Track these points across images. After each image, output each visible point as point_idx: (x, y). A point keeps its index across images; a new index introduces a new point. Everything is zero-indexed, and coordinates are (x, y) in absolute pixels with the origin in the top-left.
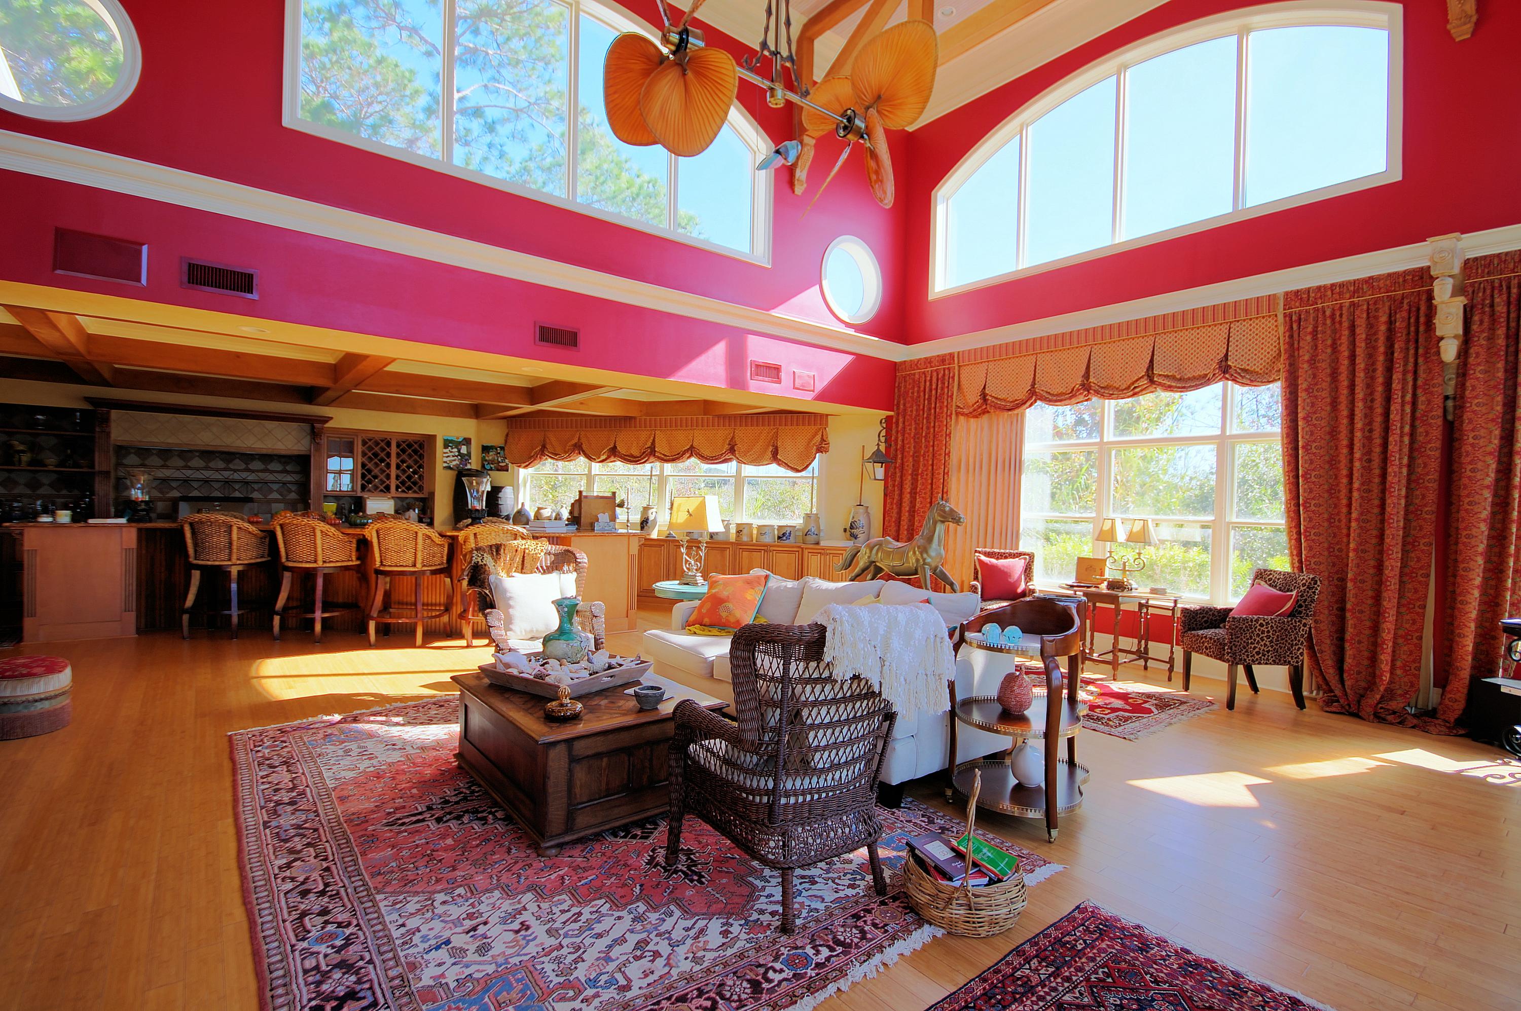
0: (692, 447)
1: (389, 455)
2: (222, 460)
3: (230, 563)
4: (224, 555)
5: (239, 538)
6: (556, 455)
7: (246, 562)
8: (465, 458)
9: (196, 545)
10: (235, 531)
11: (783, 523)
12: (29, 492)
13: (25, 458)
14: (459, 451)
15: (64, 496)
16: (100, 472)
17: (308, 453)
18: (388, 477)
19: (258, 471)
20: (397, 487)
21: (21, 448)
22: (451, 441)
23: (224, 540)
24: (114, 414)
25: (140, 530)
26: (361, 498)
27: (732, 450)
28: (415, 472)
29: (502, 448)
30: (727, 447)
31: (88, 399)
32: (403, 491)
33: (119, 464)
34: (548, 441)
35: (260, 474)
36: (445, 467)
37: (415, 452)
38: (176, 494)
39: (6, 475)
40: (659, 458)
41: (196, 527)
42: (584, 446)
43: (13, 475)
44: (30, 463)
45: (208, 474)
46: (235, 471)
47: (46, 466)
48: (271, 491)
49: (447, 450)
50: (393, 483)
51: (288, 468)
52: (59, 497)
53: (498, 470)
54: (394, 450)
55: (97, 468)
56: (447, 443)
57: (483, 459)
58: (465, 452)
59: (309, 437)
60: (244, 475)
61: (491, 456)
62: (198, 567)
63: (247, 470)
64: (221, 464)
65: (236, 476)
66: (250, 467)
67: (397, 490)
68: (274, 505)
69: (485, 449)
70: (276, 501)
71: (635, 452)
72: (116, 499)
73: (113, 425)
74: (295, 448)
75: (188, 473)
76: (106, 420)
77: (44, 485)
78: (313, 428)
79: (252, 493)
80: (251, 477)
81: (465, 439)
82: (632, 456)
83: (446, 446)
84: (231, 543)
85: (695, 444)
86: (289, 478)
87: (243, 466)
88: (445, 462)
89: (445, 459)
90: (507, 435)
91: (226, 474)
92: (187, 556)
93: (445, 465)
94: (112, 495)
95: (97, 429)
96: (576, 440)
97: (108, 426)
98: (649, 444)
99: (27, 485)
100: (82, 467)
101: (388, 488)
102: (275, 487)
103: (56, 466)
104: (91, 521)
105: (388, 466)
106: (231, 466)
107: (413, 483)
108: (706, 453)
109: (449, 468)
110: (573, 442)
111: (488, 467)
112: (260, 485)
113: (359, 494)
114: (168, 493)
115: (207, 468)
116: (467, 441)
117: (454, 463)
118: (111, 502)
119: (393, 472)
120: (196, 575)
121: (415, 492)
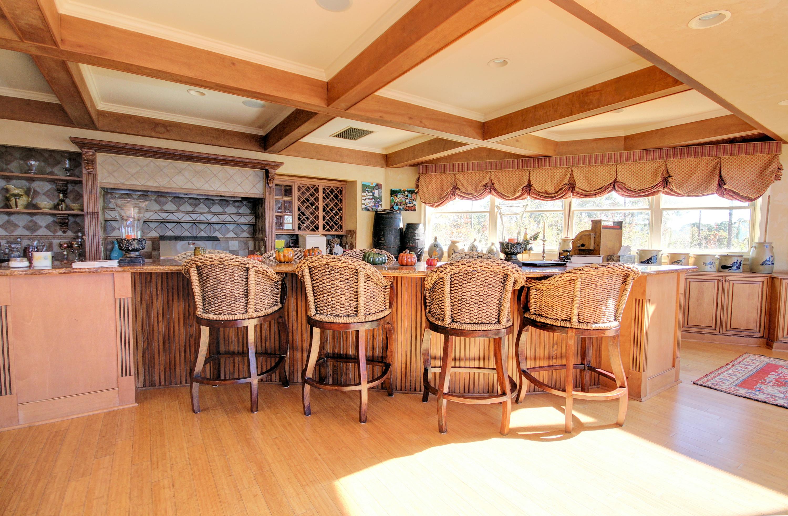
0: (615, 181)
1: (317, 199)
2: (190, 204)
3: (246, 316)
4: (239, 307)
5: (256, 284)
6: (468, 194)
7: (262, 313)
8: (377, 200)
9: (204, 294)
10: (252, 273)
11: (724, 251)
12: (27, 233)
13: (22, 201)
14: (373, 195)
15: (59, 237)
16: (89, 213)
17: (261, 196)
18: (317, 217)
19: (219, 213)
20: (324, 227)
21: (17, 191)
22: (368, 186)
23: (239, 287)
24: (100, 157)
25: (134, 274)
26: (297, 236)
27: (666, 182)
28: (336, 214)
29: (411, 192)
30: (660, 179)
31: (74, 141)
32: (328, 230)
33: (105, 208)
34: (458, 182)
35: (220, 216)
36: (363, 208)
37: (336, 197)
38: (154, 234)
39: (5, 218)
40: (578, 193)
41: (205, 270)
42: (496, 186)
43: (13, 218)
44: (27, 207)
45: (180, 216)
46: (202, 213)
47: (40, 209)
48: (228, 231)
49: (364, 194)
50: (321, 223)
51: (241, 211)
52: (54, 238)
53: (406, 210)
54: (321, 195)
55: (85, 210)
56: (365, 188)
57: (392, 202)
58: (378, 196)
59: (262, 182)
60: (209, 217)
61: (399, 198)
62: (209, 323)
63: (210, 213)
64: (189, 208)
65: (202, 218)
66: (212, 210)
67: (324, 229)
68: (231, 243)
69: (393, 193)
70: (233, 239)
71: (551, 189)
72: (105, 239)
73: (99, 167)
74: (252, 191)
75: (164, 215)
76: (92, 162)
77: (41, 227)
78: (267, 172)
79: (214, 233)
80: (215, 219)
81: (377, 185)
82: (546, 193)
83: (364, 191)
84: (247, 292)
85: (619, 179)
86: (242, 220)
87: (206, 210)
88: (364, 204)
89: (364, 202)
90: (418, 179)
91: (194, 216)
92: (195, 308)
93: (364, 206)
94: (101, 235)
95: (84, 171)
96: (486, 181)
97: (95, 169)
98: (566, 181)
99: (27, 228)
100: (73, 210)
101: (317, 228)
102: (231, 227)
103: (51, 209)
104: (77, 265)
105: (317, 208)
106: (197, 209)
107: (334, 223)
108: (633, 186)
109: (367, 209)
110: (484, 182)
111: (396, 208)
112: (220, 226)
113: (297, 232)
114: (148, 233)
115: (178, 211)
116: (379, 186)
117: (370, 205)
118: (101, 242)
119: (321, 213)
120: (205, 331)
121: (336, 230)
